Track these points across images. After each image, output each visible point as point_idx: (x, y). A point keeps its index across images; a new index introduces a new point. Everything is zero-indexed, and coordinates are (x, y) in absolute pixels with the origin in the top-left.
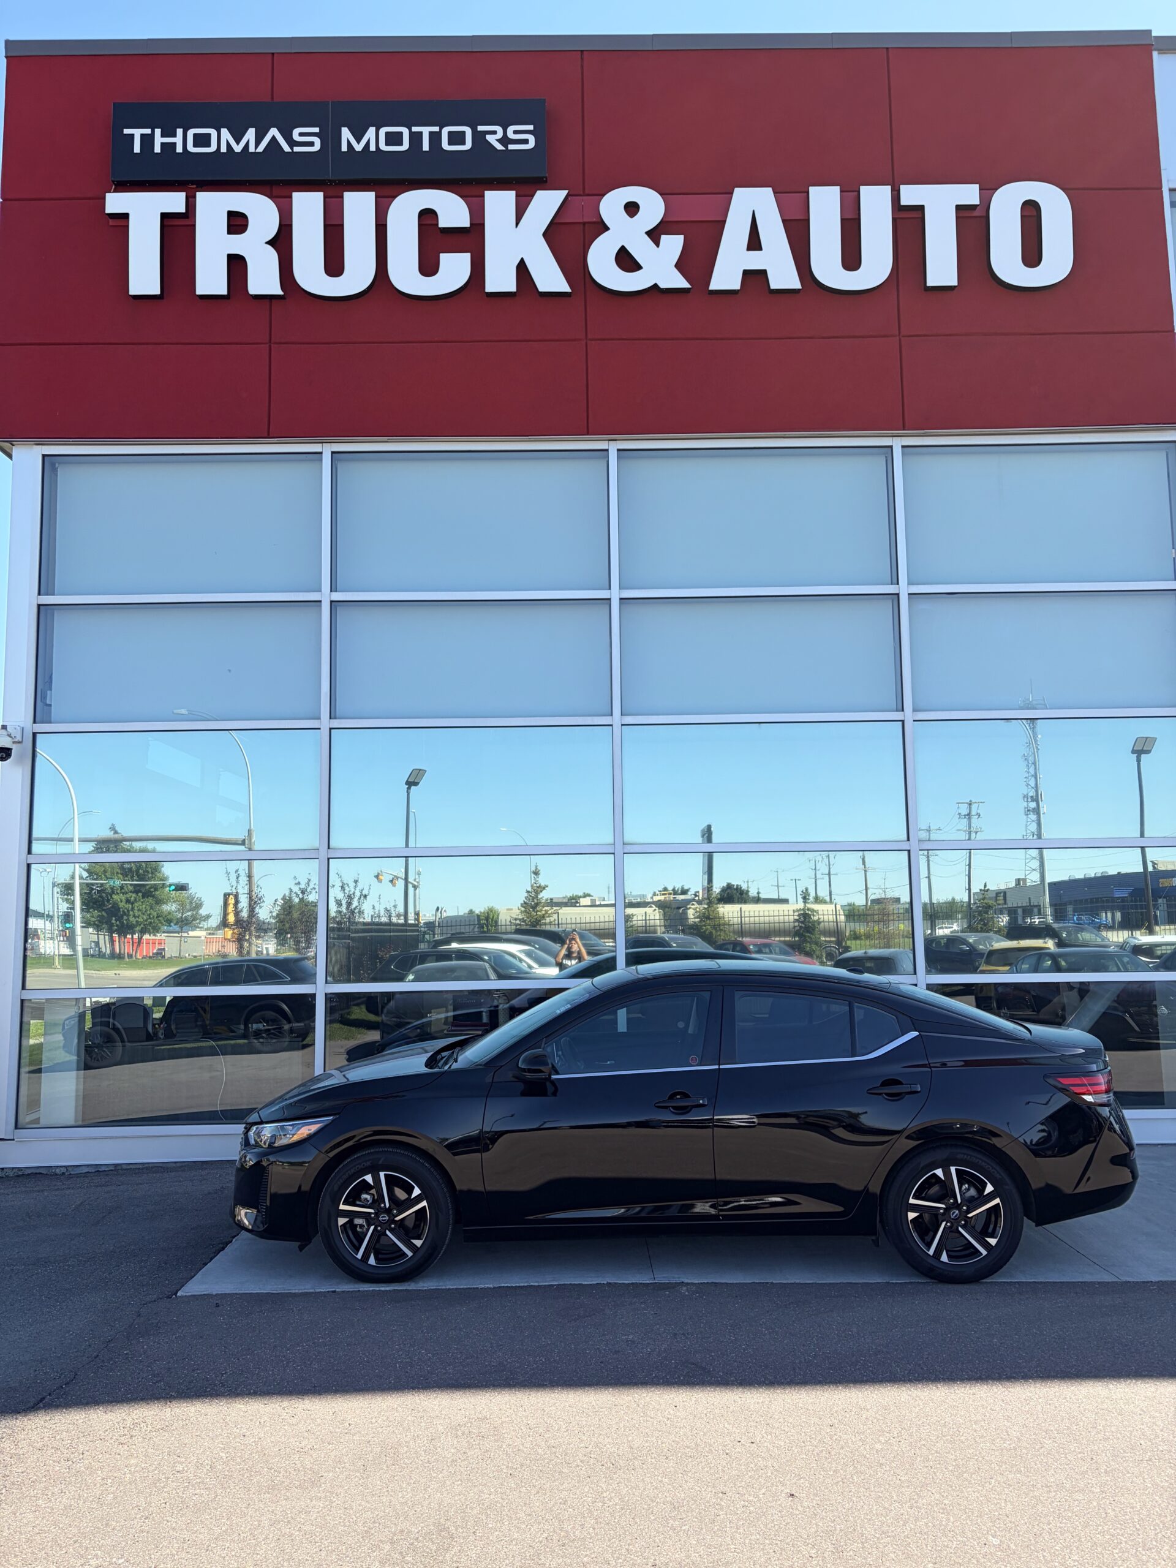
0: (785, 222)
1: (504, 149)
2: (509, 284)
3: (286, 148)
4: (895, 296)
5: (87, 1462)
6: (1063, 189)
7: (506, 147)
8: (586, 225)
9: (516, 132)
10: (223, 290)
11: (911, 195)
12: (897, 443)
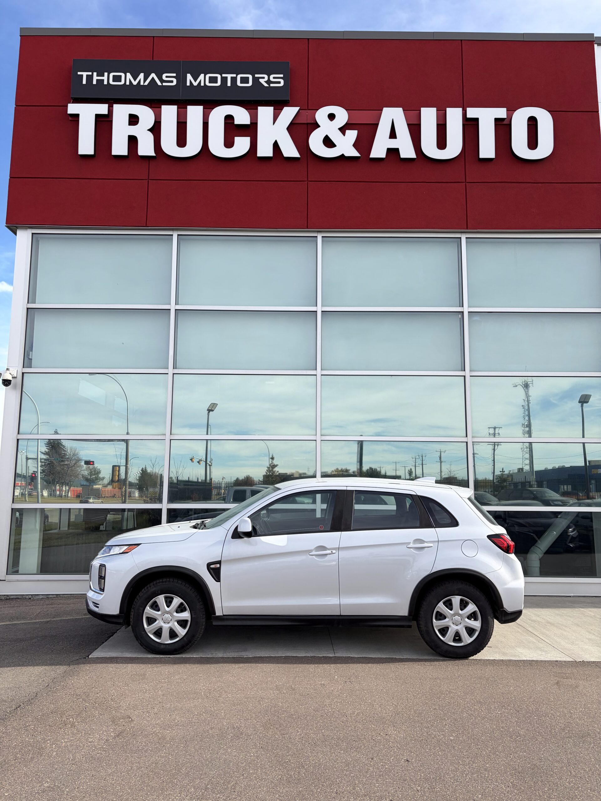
0: (408, 125)
1: (267, 85)
2: (269, 152)
3: (159, 84)
4: (463, 163)
5: (42, 737)
6: (549, 111)
7: (269, 85)
8: (309, 125)
9: (274, 78)
10: (125, 153)
11: (472, 113)
12: (464, 237)
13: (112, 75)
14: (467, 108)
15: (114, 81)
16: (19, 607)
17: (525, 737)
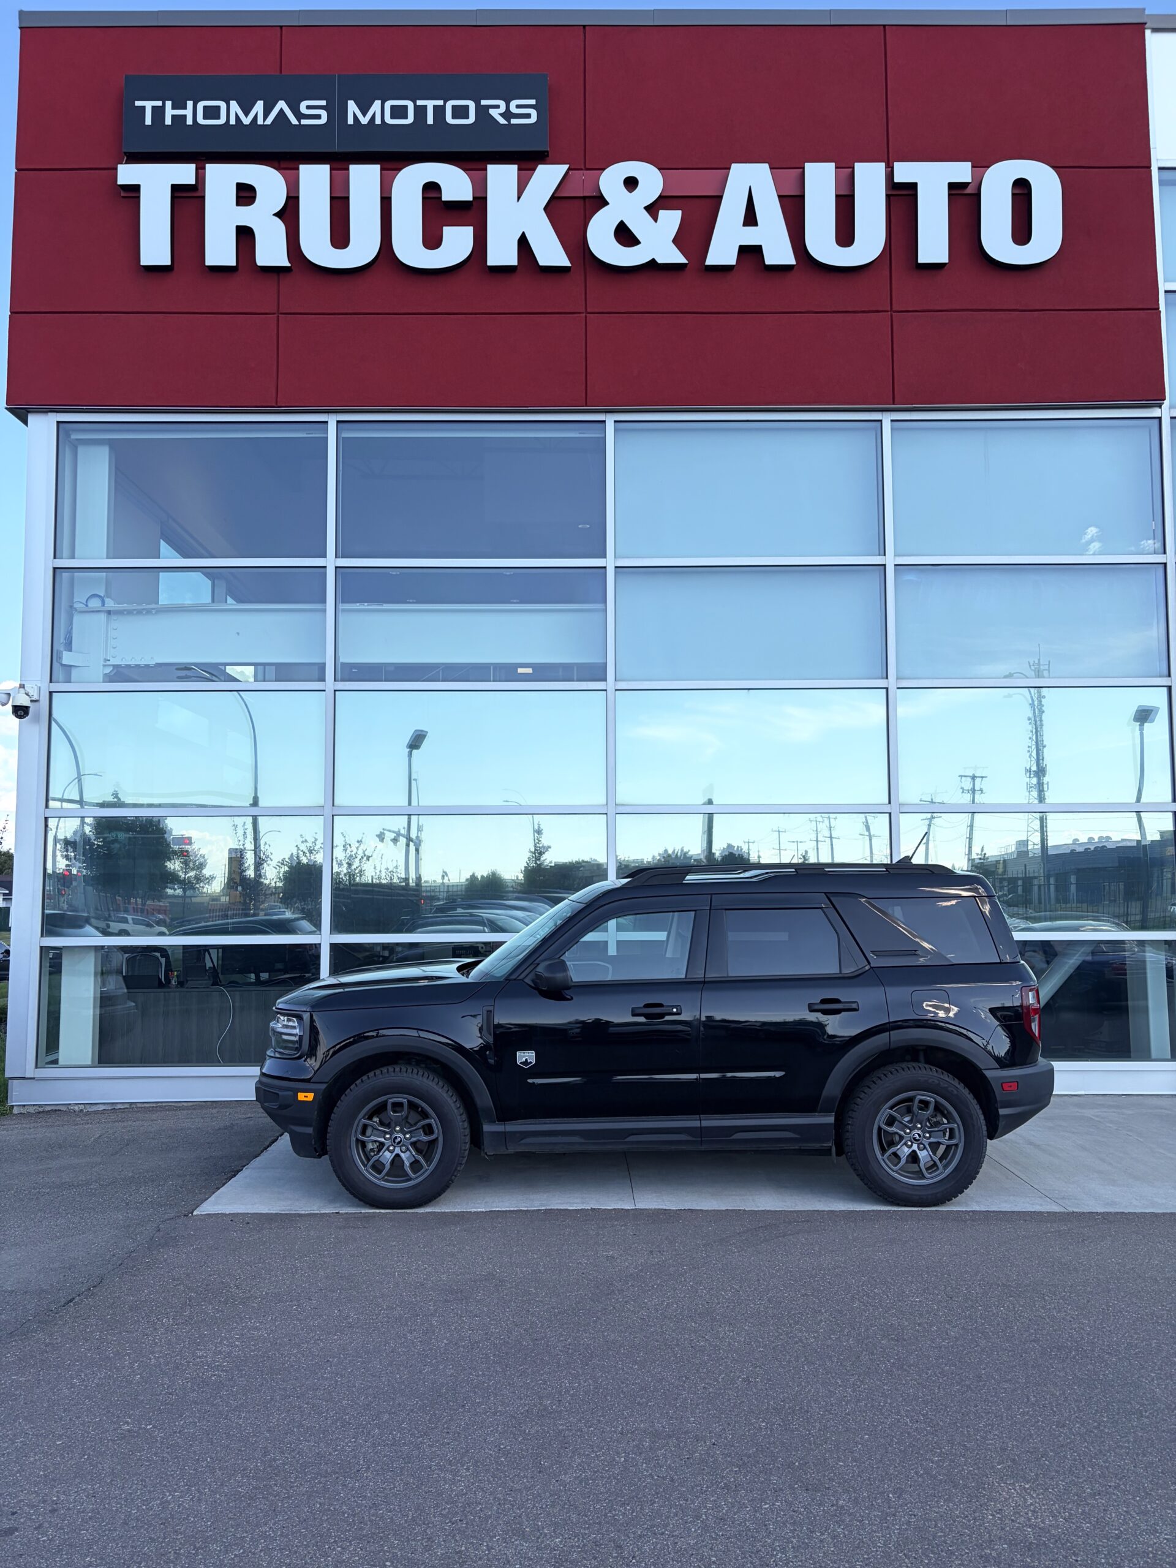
0: (781, 197)
1: (506, 123)
2: (510, 258)
3: (294, 121)
4: (888, 273)
6: (1054, 167)
7: (509, 121)
8: (587, 200)
9: (518, 106)
10: (231, 261)
11: (904, 172)
12: (887, 418)
13: (201, 105)
14: (895, 163)
15: (205, 118)
16: (63, 1125)
17: (957, 1339)
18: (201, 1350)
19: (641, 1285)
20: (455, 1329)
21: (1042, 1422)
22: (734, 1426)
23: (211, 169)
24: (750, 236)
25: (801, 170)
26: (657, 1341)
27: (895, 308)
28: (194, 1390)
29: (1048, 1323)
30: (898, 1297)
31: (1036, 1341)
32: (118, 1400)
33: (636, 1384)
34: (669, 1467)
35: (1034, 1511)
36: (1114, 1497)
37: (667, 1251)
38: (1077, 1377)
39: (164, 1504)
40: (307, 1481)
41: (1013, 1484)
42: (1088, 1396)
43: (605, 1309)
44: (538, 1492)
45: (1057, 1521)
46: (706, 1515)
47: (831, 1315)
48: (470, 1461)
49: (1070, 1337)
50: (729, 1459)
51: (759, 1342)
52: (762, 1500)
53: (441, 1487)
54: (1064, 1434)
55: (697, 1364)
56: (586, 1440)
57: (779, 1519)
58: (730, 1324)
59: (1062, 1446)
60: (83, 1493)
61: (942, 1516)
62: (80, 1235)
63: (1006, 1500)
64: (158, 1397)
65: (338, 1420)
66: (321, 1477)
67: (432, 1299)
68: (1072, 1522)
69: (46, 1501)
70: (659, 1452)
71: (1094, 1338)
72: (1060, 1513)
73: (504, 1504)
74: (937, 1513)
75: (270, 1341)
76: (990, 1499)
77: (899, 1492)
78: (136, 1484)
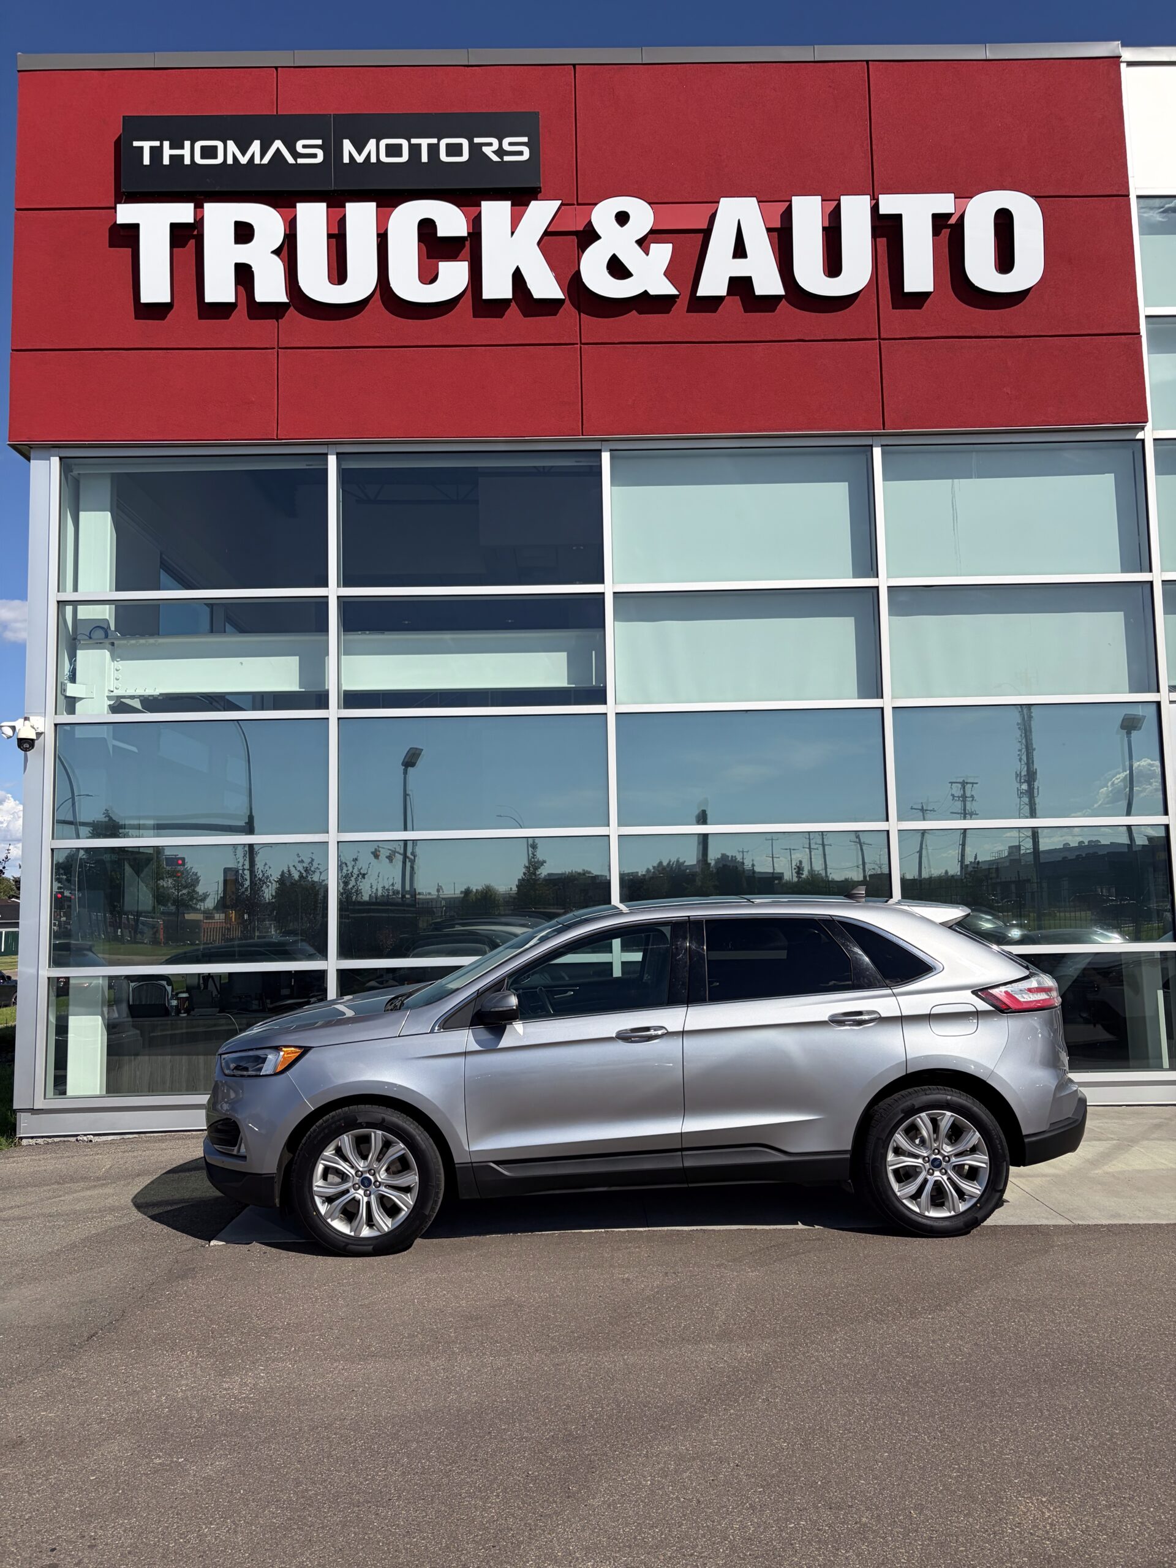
0: (769, 230)
1: (500, 160)
2: (505, 291)
3: (291, 160)
4: (874, 303)
6: (1036, 197)
7: (502, 158)
8: (580, 235)
9: (511, 144)
10: (231, 298)
11: (889, 204)
12: (877, 443)
13: (198, 145)
14: (880, 196)
15: (203, 157)
16: (72, 1157)
18: (227, 1382)
19: (658, 1307)
20: (477, 1355)
21: (1056, 1435)
22: (756, 1447)
23: (208, 206)
24: (740, 269)
25: (788, 203)
26: (677, 1363)
27: (883, 336)
28: (223, 1422)
29: (1058, 1338)
30: (911, 1315)
31: (1048, 1355)
32: (148, 1434)
33: (659, 1407)
34: (695, 1489)
35: (1051, 1524)
36: (1129, 1508)
37: (682, 1272)
38: (1089, 1390)
39: (201, 1537)
40: (340, 1511)
41: (1030, 1498)
42: (1099, 1409)
43: (623, 1332)
44: (567, 1516)
45: (1074, 1533)
46: (733, 1536)
47: (846, 1333)
48: (498, 1486)
49: (1080, 1350)
50: (753, 1480)
51: (776, 1362)
52: (787, 1520)
53: (472, 1513)
54: (1078, 1447)
55: (717, 1386)
56: (613, 1464)
57: (805, 1537)
58: (748, 1345)
59: (1077, 1459)
60: (120, 1528)
61: (962, 1531)
62: (98, 1267)
63: (1025, 1513)
64: (187, 1431)
65: (366, 1449)
66: (354, 1506)
67: (452, 1326)
68: (1089, 1534)
69: (84, 1537)
70: (685, 1475)
71: (1104, 1351)
72: (1077, 1526)
73: (535, 1530)
74: (957, 1528)
75: (294, 1372)
76: (1009, 1513)
77: (920, 1508)
78: (172, 1518)
